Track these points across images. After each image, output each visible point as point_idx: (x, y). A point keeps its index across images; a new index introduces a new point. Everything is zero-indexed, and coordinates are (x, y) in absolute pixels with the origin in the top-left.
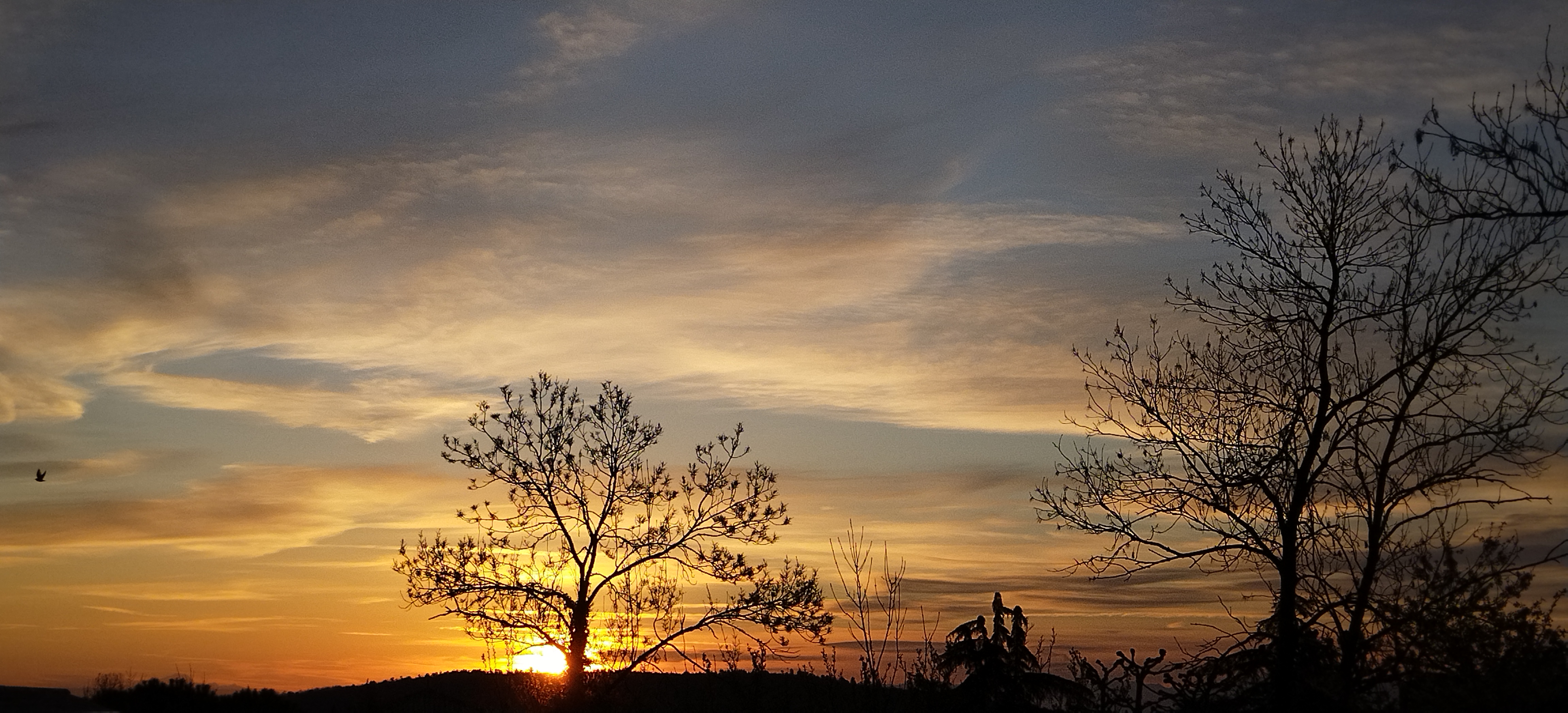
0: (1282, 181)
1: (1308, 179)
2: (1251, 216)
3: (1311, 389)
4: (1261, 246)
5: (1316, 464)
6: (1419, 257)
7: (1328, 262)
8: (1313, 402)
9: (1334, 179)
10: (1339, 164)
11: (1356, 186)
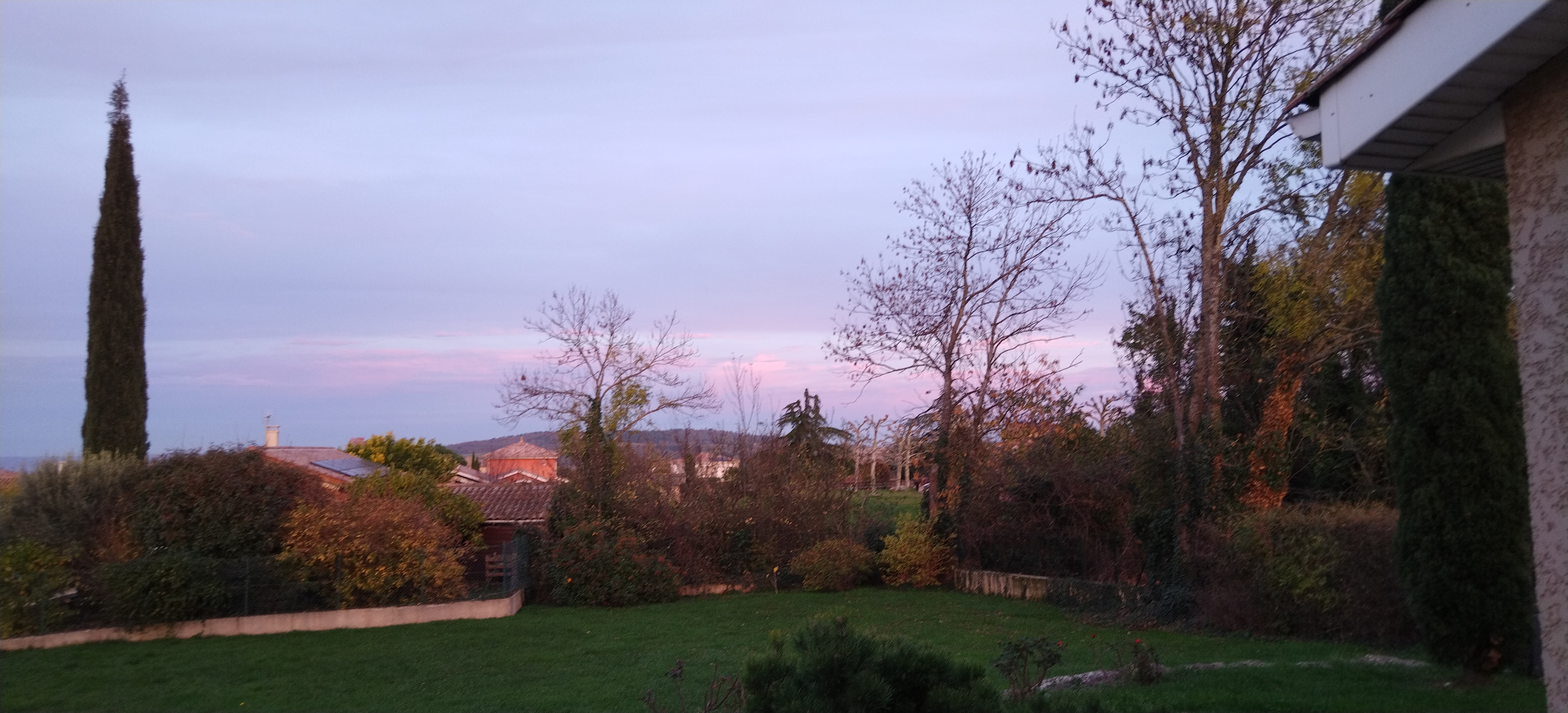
0: (945, 183)
1: (958, 182)
2: (930, 201)
3: (959, 287)
4: (934, 217)
5: (961, 324)
6: (1012, 221)
7: (968, 224)
8: (960, 293)
9: (971, 183)
10: (973, 175)
11: (982, 186)
